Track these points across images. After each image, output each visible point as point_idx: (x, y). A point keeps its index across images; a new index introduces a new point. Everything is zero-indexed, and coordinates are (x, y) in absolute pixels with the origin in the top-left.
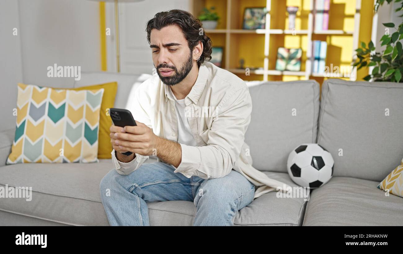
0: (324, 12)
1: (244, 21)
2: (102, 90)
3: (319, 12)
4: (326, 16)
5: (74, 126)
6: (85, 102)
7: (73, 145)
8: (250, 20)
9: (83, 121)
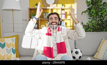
0: (64, 14)
1: (43, 16)
2: (15, 37)
3: (63, 14)
4: (64, 15)
5: (9, 49)
6: (11, 42)
7: (9, 55)
8: (45, 16)
9: (11, 47)
